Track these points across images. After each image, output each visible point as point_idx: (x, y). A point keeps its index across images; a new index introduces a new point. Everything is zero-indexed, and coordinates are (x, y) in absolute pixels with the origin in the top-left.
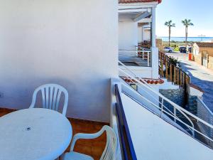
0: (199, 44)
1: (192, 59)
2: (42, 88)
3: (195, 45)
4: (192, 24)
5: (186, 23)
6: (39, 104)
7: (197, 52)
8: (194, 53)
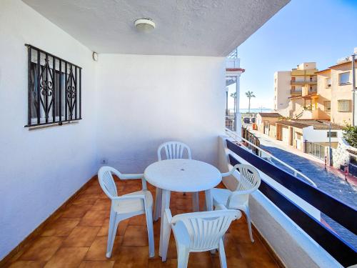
0: (261, 114)
1: (255, 128)
2: (165, 145)
3: (258, 115)
4: (254, 96)
5: (249, 95)
6: (164, 157)
7: (260, 121)
8: (257, 123)
